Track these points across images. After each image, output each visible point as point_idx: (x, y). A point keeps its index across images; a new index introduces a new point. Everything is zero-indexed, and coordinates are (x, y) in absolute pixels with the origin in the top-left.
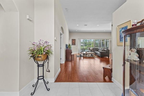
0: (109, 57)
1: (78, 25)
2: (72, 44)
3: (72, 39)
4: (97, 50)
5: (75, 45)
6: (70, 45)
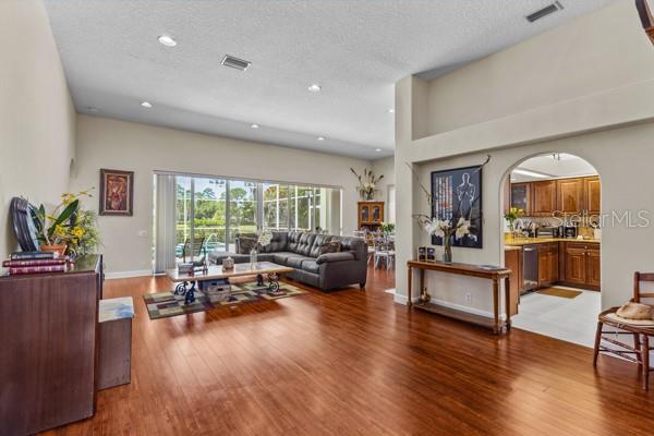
0: (362, 285)
1: (166, 40)
2: (106, 208)
3: (102, 172)
4: (283, 243)
5: (131, 213)
6: (80, 218)
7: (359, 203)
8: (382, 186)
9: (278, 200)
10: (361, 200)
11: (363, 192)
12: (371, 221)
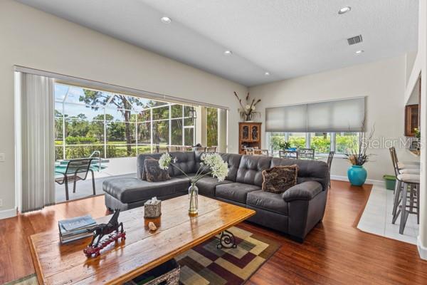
7: (240, 124)
8: (261, 109)
9: (152, 121)
10: (242, 121)
11: (243, 114)
12: (250, 139)
